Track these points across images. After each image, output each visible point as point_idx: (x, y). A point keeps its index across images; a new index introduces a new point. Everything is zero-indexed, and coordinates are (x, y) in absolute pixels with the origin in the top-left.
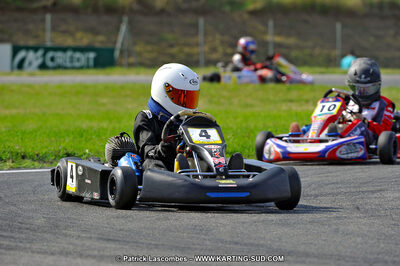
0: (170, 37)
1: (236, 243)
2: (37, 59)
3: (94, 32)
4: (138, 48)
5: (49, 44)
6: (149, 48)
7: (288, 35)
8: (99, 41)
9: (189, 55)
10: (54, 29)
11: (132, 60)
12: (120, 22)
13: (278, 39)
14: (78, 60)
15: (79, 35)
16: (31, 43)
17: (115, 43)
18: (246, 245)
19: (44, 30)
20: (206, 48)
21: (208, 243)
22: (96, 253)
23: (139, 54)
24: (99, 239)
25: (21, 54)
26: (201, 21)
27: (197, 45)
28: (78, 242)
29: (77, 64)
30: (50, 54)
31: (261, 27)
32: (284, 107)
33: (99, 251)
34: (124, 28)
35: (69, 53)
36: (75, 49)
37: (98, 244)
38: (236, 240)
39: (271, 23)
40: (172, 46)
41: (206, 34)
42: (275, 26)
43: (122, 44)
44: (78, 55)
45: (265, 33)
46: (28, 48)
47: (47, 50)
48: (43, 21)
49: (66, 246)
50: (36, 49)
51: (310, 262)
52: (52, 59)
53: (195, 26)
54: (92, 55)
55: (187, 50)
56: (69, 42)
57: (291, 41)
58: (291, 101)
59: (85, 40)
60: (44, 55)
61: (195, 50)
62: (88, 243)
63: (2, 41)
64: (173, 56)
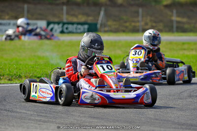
0: (125, 17)
1: (157, 120)
2: (59, 28)
3: (88, 15)
4: (109, 23)
5: (65, 21)
6: (115, 23)
7: (183, 17)
8: (90, 19)
9: (135, 27)
10: (68, 13)
11: (106, 29)
12: (100, 10)
13: (179, 19)
14: (80, 29)
15: (80, 16)
16: (56, 20)
17: (98, 20)
18: (161, 120)
19: (63, 14)
20: (143, 23)
21: (143, 119)
22: (87, 124)
23: (110, 26)
24: (89, 117)
25: (51, 26)
26: (140, 10)
27: (138, 21)
28: (79, 119)
29: (79, 31)
30: (66, 26)
31: (169, 13)
32: (181, 52)
33: (89, 123)
34: (102, 13)
35: (75, 26)
36: (78, 24)
37: (89, 120)
38: (157, 117)
39: (175, 11)
40: (126, 22)
41: (143, 17)
42: (177, 13)
43: (102, 21)
44: (79, 26)
45: (172, 16)
46: (54, 23)
47: (64, 24)
48: (62, 9)
49: (73, 121)
50: (58, 23)
51: (193, 129)
52: (67, 28)
53: (137, 12)
54: (86, 27)
55: (133, 24)
56: (75, 20)
57: (185, 20)
58: (185, 49)
59: (82, 19)
60: (63, 26)
61: (137, 24)
62: (84, 119)
63: (41, 19)
64: (126, 27)
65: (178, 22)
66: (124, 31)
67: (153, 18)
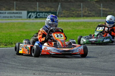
0: (73, 8)
1: (91, 67)
3: (51, 8)
4: (63, 12)
5: (38, 11)
6: (67, 12)
7: (107, 8)
8: (52, 10)
9: (78, 14)
10: (39, 6)
11: (62, 15)
12: (59, 4)
13: (104, 9)
15: (46, 8)
16: (33, 10)
17: (57, 10)
18: (94, 68)
19: (36, 7)
20: (83, 12)
21: (83, 67)
22: (51, 70)
24: (52, 66)
25: (30, 14)
26: (82, 4)
27: (81, 11)
28: (46, 67)
30: (38, 14)
31: (98, 6)
33: (52, 70)
34: (59, 6)
36: (45, 12)
37: (52, 68)
40: (73, 11)
41: (83, 8)
42: (103, 5)
43: (59, 11)
44: (46, 14)
45: (100, 7)
46: (32, 12)
47: (37, 12)
48: (36, 4)
49: (42, 68)
51: (112, 73)
53: (80, 5)
55: (78, 12)
56: (44, 10)
57: (107, 10)
59: (48, 9)
61: (80, 12)
62: (48, 68)
63: (24, 10)
64: (74, 14)
65: (104, 11)
66: (72, 17)
67: (89, 9)
